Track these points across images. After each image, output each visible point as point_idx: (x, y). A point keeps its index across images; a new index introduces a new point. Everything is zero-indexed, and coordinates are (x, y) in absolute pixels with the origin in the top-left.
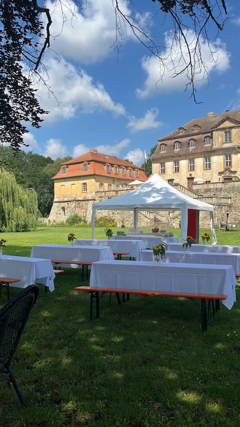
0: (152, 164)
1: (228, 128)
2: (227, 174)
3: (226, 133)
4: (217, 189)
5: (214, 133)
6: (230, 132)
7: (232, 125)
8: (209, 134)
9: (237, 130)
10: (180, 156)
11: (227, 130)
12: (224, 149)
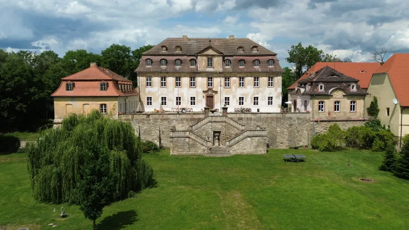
0: (138, 77)
1: (211, 55)
2: (210, 93)
3: (208, 59)
4: (248, 118)
5: (199, 57)
6: (211, 59)
7: (214, 53)
8: (194, 58)
9: (218, 58)
10: (168, 73)
11: (210, 57)
12: (208, 72)
